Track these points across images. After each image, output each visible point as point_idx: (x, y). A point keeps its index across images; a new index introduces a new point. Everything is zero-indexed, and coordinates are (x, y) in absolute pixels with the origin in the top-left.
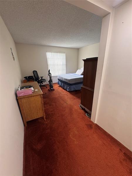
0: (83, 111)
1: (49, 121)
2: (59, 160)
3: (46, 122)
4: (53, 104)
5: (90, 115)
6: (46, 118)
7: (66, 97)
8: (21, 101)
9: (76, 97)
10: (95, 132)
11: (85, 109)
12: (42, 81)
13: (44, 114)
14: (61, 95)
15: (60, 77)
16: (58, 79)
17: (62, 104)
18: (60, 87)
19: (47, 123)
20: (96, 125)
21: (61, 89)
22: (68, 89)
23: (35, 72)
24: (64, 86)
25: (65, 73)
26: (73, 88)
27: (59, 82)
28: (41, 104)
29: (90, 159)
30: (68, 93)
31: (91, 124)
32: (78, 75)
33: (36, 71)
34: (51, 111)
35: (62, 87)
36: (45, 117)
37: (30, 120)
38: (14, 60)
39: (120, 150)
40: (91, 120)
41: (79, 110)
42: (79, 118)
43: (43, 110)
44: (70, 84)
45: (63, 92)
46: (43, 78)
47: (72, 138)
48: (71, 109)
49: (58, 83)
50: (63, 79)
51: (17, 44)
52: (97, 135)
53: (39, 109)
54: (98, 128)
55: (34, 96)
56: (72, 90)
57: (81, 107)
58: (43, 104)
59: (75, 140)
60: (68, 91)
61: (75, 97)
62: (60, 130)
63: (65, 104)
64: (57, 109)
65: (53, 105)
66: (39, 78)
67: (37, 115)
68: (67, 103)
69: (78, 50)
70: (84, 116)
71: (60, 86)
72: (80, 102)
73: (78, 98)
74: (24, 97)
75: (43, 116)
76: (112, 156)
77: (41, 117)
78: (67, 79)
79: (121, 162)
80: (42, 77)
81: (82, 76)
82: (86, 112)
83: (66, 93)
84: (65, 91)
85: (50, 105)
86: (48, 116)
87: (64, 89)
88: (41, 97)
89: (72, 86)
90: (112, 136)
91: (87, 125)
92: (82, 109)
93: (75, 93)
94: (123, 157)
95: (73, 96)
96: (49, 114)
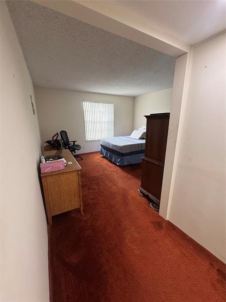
0: (144, 199)
1: (89, 216)
2: (110, 282)
3: (84, 217)
4: (93, 187)
5: (157, 206)
6: (84, 211)
7: (115, 176)
8: (47, 180)
9: (133, 175)
10: (167, 235)
11: (148, 196)
12: (75, 147)
13: (82, 203)
14: (106, 172)
15: (105, 142)
16: (102, 146)
17: (110, 188)
18: (105, 159)
19: (85, 219)
20: (169, 222)
21: (105, 161)
22: (119, 162)
23: (64, 133)
24: (111, 157)
25: (113, 135)
26: (127, 161)
27: (103, 150)
28: (77, 186)
29: (162, 280)
30: (118, 168)
31: (160, 221)
32: (134, 139)
33: (66, 132)
34: (92, 199)
35: (107, 159)
36: (82, 208)
37: (58, 213)
38: (34, 114)
39: (211, 264)
40: (160, 214)
41: (138, 198)
42: (139, 210)
43: (80, 196)
44: (122, 153)
45: (110, 168)
46: (76, 143)
47: (129, 244)
48: (125, 196)
49: (101, 153)
50: (109, 146)
51: (37, 87)
52: (171, 239)
53: (73, 196)
54: (171, 229)
55: (66, 173)
56: (126, 163)
57: (141, 192)
58: (80, 187)
59: (135, 247)
60: (119, 166)
61: (130, 176)
62: (109, 231)
63: (115, 187)
64: (102, 196)
65: (94, 189)
66: (70, 143)
67: (70, 206)
68: (118, 187)
69: (134, 98)
70: (147, 207)
71: (103, 157)
72: (140, 184)
73: (137, 177)
74: (52, 174)
75: (79, 207)
76: (198, 274)
77: (76, 209)
78: (116, 146)
79: (213, 285)
80: (74, 142)
81: (144, 141)
82: (150, 200)
83: (115, 169)
84: (113, 165)
85: (89, 189)
86: (86, 208)
87: (111, 161)
88: (78, 174)
89: (125, 157)
90: (195, 242)
91: (153, 222)
92: (143, 196)
93: (130, 168)
94: (217, 277)
95: (127, 174)
96: (89, 204)
